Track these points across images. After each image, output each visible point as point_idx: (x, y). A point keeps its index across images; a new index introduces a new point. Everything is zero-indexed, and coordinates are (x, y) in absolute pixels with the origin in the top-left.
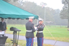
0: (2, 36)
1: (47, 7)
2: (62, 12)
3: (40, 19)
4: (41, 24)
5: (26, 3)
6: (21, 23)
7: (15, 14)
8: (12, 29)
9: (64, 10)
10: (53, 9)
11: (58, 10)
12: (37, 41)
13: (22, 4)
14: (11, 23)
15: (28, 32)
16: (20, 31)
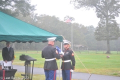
0: (8, 69)
1: (74, 24)
2: (97, 30)
3: (65, 41)
4: (68, 49)
5: (42, 17)
6: (36, 49)
7: (27, 35)
8: (22, 58)
9: (100, 27)
10: (83, 26)
11: (92, 27)
12: (61, 75)
13: (36, 20)
14: (20, 49)
15: (48, 61)
16: (36, 60)
